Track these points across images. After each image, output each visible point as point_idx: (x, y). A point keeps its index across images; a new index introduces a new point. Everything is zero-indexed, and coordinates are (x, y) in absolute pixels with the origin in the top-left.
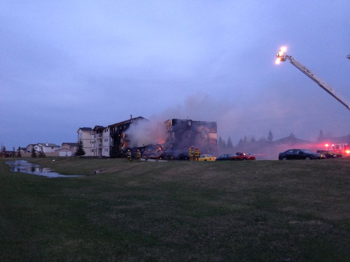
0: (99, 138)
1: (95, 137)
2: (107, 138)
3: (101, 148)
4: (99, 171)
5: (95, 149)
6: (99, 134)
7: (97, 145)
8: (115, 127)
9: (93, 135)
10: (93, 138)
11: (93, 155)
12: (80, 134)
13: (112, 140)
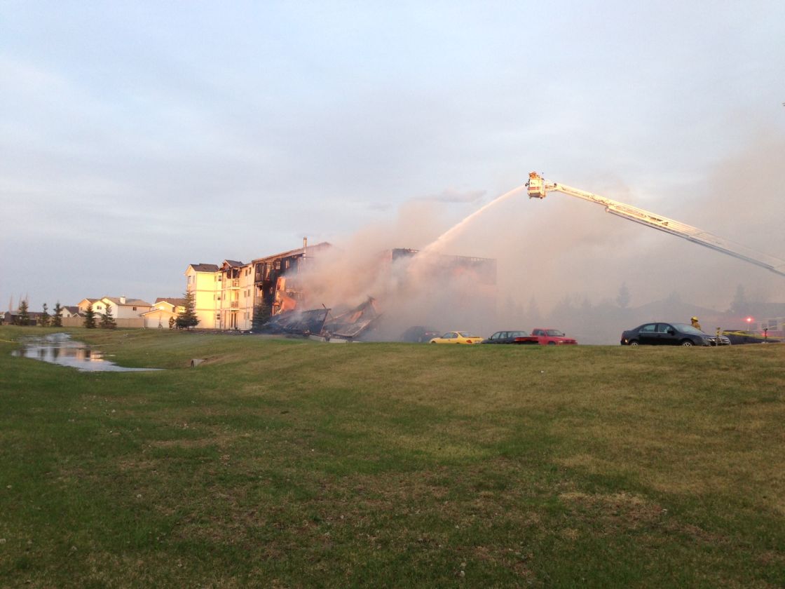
0: (232, 288)
1: (223, 286)
2: (249, 288)
3: (234, 311)
4: (201, 361)
5: (223, 313)
6: (232, 279)
7: (227, 304)
8: (266, 264)
9: (220, 280)
10: (220, 288)
11: (218, 327)
12: (192, 278)
13: (260, 293)
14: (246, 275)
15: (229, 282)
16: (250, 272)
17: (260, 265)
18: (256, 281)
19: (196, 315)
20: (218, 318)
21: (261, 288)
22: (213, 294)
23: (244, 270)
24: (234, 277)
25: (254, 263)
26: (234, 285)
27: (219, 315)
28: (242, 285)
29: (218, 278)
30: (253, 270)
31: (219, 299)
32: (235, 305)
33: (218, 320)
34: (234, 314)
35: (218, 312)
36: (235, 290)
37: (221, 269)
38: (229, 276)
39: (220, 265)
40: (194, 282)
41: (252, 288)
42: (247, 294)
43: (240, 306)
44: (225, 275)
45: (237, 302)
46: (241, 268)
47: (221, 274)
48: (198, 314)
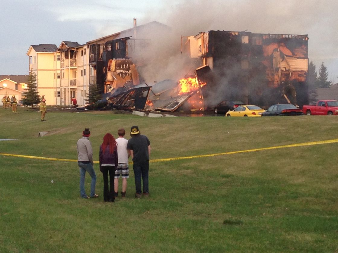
0: (70, 67)
1: (62, 66)
2: (85, 68)
3: (73, 89)
4: (45, 133)
5: (63, 90)
6: (69, 59)
7: (65, 82)
8: (99, 45)
9: (59, 59)
10: (59, 67)
11: (59, 104)
12: (33, 58)
13: (94, 73)
14: (82, 55)
15: (67, 62)
16: (85, 53)
17: (93, 46)
18: (90, 62)
19: (38, 94)
20: (59, 96)
21: (95, 67)
22: (53, 72)
23: (80, 50)
24: (71, 57)
25: (88, 44)
26: (72, 65)
27: (59, 93)
28: (79, 65)
29: (57, 58)
30: (88, 51)
31: (59, 77)
32: (73, 83)
33: (59, 98)
34: (73, 92)
35: (59, 90)
36: (73, 69)
37: (59, 50)
38: (67, 57)
39: (59, 46)
40: (35, 62)
41: (87, 68)
42: (83, 73)
43: (78, 84)
44: (63, 55)
45: (75, 80)
46: (77, 49)
47: (59, 54)
48: (40, 92)
